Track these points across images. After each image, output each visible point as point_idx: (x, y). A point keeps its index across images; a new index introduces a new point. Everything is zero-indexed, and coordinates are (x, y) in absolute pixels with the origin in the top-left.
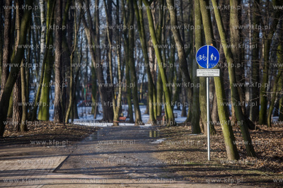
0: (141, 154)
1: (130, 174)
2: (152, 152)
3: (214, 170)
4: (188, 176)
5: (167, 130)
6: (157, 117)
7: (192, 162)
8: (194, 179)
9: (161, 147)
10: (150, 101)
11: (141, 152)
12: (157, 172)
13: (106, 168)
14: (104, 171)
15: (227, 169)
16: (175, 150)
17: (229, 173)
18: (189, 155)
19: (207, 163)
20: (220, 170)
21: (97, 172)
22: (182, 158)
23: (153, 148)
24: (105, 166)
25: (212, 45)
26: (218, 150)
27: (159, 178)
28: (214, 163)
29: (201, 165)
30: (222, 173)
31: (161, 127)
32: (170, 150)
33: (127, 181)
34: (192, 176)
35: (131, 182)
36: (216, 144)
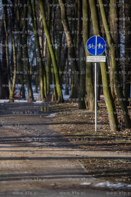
0: (40, 126)
1: (33, 143)
2: (48, 124)
3: (102, 139)
4: (81, 145)
5: (57, 106)
6: (47, 95)
7: (82, 133)
8: (86, 147)
9: (55, 120)
10: (41, 82)
11: (39, 124)
12: (55, 141)
13: (12, 138)
14: (11, 141)
15: (112, 139)
16: (67, 123)
17: (114, 142)
18: (79, 127)
19: (95, 134)
20: (107, 139)
21: (5, 141)
22: (74, 130)
23: (48, 121)
24: (11, 136)
25: (99, 36)
26: (102, 123)
27: (58, 146)
28: (101, 134)
29: (90, 136)
30: (108, 142)
31: (51, 104)
32: (63, 123)
33: (32, 149)
34: (84, 145)
35: (35, 149)
36: (100, 118)
